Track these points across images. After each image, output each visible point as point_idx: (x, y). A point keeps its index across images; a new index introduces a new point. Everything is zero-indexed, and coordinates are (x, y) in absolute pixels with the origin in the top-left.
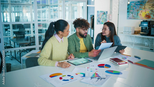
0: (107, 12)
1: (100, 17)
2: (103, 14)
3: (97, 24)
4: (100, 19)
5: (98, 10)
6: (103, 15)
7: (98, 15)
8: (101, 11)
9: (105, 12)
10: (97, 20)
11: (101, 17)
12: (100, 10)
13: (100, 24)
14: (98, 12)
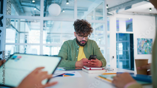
0: (151, 40)
1: (142, 45)
2: (146, 42)
3: (138, 54)
4: (141, 48)
5: (138, 38)
6: (146, 44)
7: (138, 43)
8: (142, 39)
9: (149, 40)
10: (138, 49)
11: (144, 46)
12: (140, 37)
13: (143, 54)
14: (138, 39)
